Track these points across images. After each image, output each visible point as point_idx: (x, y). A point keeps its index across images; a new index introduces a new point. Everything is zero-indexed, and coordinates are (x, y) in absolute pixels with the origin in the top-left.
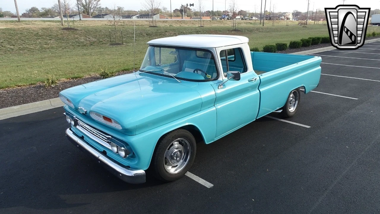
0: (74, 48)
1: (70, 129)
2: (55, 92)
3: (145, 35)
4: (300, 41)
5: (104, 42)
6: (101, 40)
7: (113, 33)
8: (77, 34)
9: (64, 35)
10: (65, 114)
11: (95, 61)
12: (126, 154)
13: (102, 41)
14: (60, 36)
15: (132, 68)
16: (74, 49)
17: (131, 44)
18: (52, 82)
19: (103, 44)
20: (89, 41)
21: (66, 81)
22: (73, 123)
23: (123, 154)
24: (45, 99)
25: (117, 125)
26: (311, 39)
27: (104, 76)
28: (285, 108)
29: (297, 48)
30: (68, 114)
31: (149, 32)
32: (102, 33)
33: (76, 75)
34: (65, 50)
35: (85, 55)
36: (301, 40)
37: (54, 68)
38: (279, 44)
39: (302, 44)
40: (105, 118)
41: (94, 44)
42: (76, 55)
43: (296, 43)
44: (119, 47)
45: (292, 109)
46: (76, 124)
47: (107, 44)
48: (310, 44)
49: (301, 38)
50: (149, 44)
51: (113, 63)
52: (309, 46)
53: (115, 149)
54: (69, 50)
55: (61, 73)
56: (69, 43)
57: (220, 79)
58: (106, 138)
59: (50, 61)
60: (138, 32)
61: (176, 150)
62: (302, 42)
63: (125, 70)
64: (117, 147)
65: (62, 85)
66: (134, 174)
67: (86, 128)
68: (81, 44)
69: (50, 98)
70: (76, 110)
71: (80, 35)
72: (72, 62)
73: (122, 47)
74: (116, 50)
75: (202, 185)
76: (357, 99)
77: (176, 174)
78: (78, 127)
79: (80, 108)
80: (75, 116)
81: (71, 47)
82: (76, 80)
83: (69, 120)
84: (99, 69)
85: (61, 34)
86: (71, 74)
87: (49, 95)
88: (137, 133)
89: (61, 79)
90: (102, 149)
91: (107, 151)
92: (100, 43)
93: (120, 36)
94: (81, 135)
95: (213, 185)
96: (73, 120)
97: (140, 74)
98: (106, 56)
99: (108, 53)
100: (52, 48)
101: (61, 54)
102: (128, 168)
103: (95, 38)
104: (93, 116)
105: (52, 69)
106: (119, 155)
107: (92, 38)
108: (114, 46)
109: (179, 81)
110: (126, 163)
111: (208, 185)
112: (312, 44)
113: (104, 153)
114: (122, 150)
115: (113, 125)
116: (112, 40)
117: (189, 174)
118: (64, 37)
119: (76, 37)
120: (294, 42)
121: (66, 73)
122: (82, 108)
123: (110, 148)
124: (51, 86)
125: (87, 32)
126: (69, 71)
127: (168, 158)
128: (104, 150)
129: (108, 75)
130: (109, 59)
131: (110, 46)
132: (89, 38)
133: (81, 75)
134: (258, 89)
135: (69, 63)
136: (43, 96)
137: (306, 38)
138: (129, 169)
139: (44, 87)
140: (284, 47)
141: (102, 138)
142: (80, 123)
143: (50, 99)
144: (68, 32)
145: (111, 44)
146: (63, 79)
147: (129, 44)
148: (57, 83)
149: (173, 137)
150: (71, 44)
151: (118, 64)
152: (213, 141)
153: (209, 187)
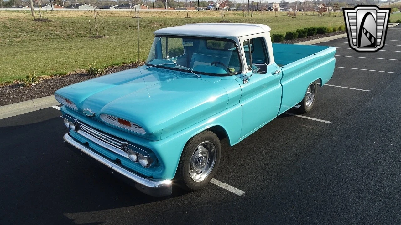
0: (50, 41)
1: (69, 134)
2: (37, 92)
3: (128, 27)
4: (295, 32)
5: (83, 34)
6: (79, 32)
7: (92, 24)
8: (51, 26)
9: (36, 26)
10: (62, 116)
11: (77, 55)
12: (149, 163)
13: (81, 34)
14: (32, 28)
15: (122, 63)
16: (50, 43)
17: (114, 37)
18: (33, 80)
19: (82, 36)
20: (66, 33)
21: (48, 79)
22: (73, 127)
23: (145, 162)
24: (26, 100)
25: (137, 129)
26: (307, 30)
27: (92, 72)
28: (302, 103)
29: (294, 39)
30: (67, 116)
31: (132, 24)
32: (80, 25)
33: (58, 72)
34: (39, 43)
35: (63, 48)
36: (297, 31)
37: (31, 64)
38: (275, 35)
39: (298, 35)
40: (121, 121)
41: (71, 37)
42: (53, 49)
43: (293, 33)
44: (101, 40)
45: (308, 104)
46: (78, 128)
47: (86, 37)
48: (306, 35)
49: (297, 29)
50: (156, 34)
51: (99, 57)
52: (305, 37)
53: (134, 157)
54: (44, 44)
55: (40, 70)
56: (43, 36)
57: (244, 73)
58: (121, 145)
59: (24, 56)
60: (120, 23)
61: (200, 155)
62: (298, 33)
63: (114, 65)
64: (137, 155)
65: (44, 83)
66: (158, 186)
67: (91, 133)
68: (57, 37)
69: (32, 98)
70: (80, 112)
71: (55, 27)
72: (50, 57)
73: (105, 40)
74: (98, 43)
75: (232, 193)
76: (369, 91)
77: (201, 182)
78: (79, 132)
79: (85, 109)
80: (76, 120)
81: (46, 40)
82: (59, 78)
83: (68, 124)
84: (84, 64)
85: (33, 26)
86: (53, 70)
87: (30, 95)
88: (162, 138)
89: (42, 76)
90: (115, 157)
91: (121, 159)
92: (79, 36)
93: (100, 28)
94: (84, 141)
95: (244, 192)
96: (74, 124)
97: (147, 68)
98: (89, 50)
99: (90, 46)
100: (24, 41)
101: (35, 49)
102: (150, 178)
103: (73, 30)
104: (104, 119)
105: (28, 65)
106: (139, 164)
107: (68, 31)
108: (96, 39)
109: (197, 75)
110: (148, 173)
111: (239, 192)
112: (308, 35)
113: (118, 162)
114: (144, 158)
115: (132, 129)
116: (92, 32)
117: (214, 181)
118: (36, 29)
119: (51, 29)
120: (290, 33)
121: (46, 69)
122: (88, 109)
123: (127, 156)
124: (31, 84)
125: (63, 23)
126: (50, 67)
127: (193, 164)
128: (117, 159)
129: (97, 70)
130: (93, 53)
131: (91, 39)
132: (66, 31)
133: (65, 71)
134: (280, 83)
135: (47, 58)
136: (24, 96)
137: (301, 28)
138: (152, 180)
139: (23, 85)
140: (281, 38)
141: (115, 144)
142: (83, 126)
143: (33, 100)
144: (40, 24)
145: (93, 37)
146: (44, 76)
147: (111, 37)
148: (38, 81)
149: (199, 141)
150: (45, 37)
151: (105, 58)
152: (237, 143)
153: (241, 195)
